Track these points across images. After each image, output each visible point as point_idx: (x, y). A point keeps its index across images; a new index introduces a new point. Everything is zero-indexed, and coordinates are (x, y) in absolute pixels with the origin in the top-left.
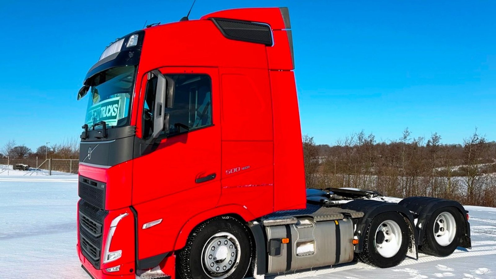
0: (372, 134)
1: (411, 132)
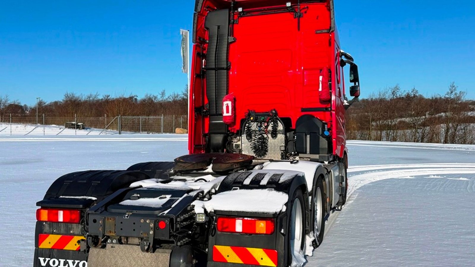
0: (414, 89)
1: (457, 87)
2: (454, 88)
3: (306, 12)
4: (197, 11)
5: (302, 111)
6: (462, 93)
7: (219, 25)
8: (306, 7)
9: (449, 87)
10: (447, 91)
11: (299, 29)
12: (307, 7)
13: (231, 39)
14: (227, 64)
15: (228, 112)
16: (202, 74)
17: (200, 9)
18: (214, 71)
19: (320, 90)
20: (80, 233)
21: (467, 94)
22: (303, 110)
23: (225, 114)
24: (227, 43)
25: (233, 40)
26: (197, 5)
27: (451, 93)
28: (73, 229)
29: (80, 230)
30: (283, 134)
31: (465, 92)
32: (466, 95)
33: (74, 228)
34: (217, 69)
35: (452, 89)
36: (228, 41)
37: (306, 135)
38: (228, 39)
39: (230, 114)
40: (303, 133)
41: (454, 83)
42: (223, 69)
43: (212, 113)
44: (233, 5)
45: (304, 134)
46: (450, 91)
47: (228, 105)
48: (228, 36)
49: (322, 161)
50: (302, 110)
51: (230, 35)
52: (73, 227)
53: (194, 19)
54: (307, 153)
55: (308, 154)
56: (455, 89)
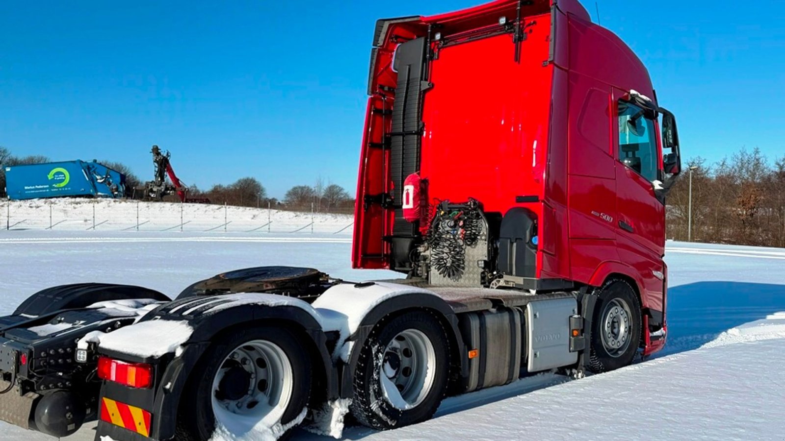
3: (531, 31)
4: (378, 45)
5: (518, 201)
7: (410, 63)
8: (532, 22)
11: (517, 59)
12: (535, 23)
13: (425, 85)
14: (418, 126)
15: (408, 203)
16: (383, 142)
17: (382, 42)
18: (401, 138)
19: (534, 164)
22: (520, 200)
23: (405, 206)
24: (418, 91)
25: (429, 87)
26: (377, 36)
30: (485, 240)
34: (405, 134)
36: (420, 89)
37: (512, 243)
38: (420, 85)
39: (411, 206)
40: (508, 238)
42: (411, 133)
43: (396, 204)
44: (431, 30)
45: (509, 241)
47: (409, 191)
48: (421, 79)
49: (527, 289)
50: (517, 199)
51: (423, 79)
53: (372, 59)
54: (513, 275)
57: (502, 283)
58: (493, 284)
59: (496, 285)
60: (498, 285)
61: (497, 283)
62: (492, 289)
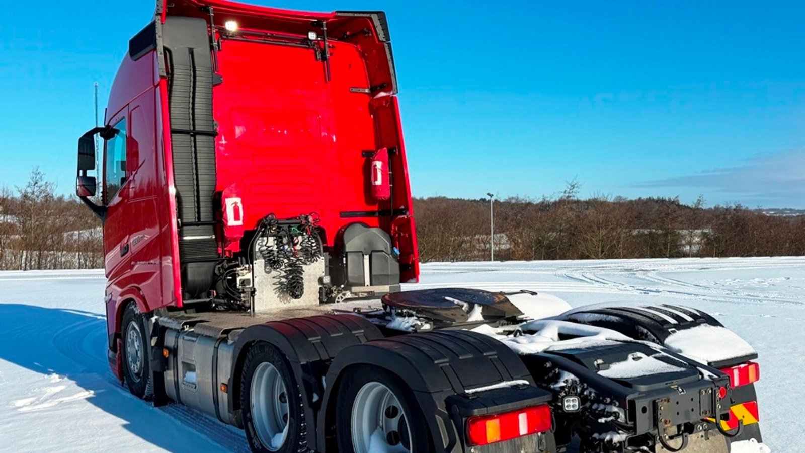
2: (38, 176)
6: (50, 184)
9: (30, 175)
10: (29, 181)
20: (535, 450)
21: (57, 186)
23: (231, 223)
27: (34, 185)
28: (523, 446)
29: (536, 444)
31: (53, 183)
32: (56, 188)
33: (524, 444)
35: (36, 178)
37: (362, 257)
39: (240, 223)
41: (38, 167)
46: (32, 180)
52: (523, 442)
54: (366, 285)
55: (368, 286)
56: (41, 177)
57: (349, 295)
58: (338, 298)
59: (342, 298)
60: (344, 298)
61: (342, 296)
62: (339, 304)
